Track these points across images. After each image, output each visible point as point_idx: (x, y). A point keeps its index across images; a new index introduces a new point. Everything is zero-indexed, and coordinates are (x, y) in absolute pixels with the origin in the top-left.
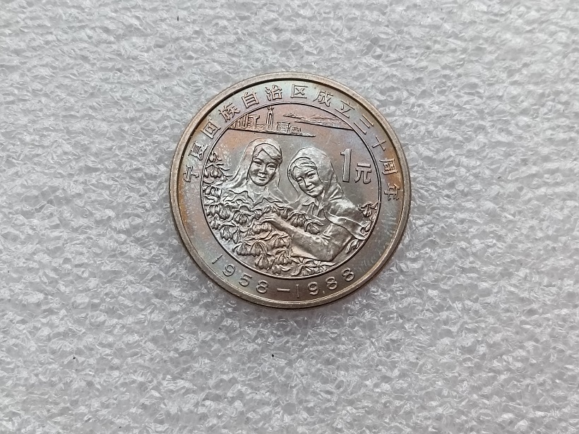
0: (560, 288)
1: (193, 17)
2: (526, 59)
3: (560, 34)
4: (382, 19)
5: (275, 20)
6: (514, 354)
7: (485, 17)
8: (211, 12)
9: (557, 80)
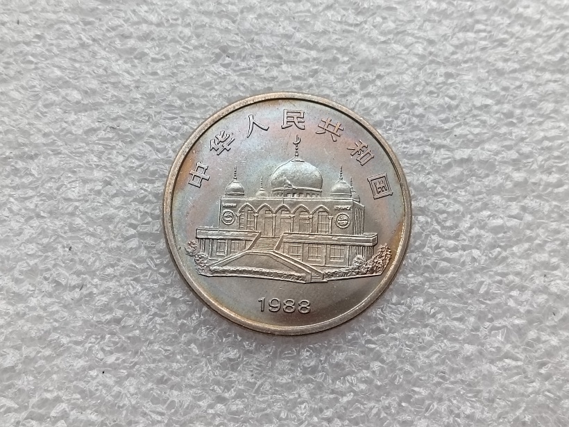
0: (409, 307)
1: (34, 21)
2: (381, 71)
3: (417, 45)
4: (231, 26)
5: (121, 26)
6: (359, 375)
7: (338, 27)
8: (53, 17)
9: (412, 92)
